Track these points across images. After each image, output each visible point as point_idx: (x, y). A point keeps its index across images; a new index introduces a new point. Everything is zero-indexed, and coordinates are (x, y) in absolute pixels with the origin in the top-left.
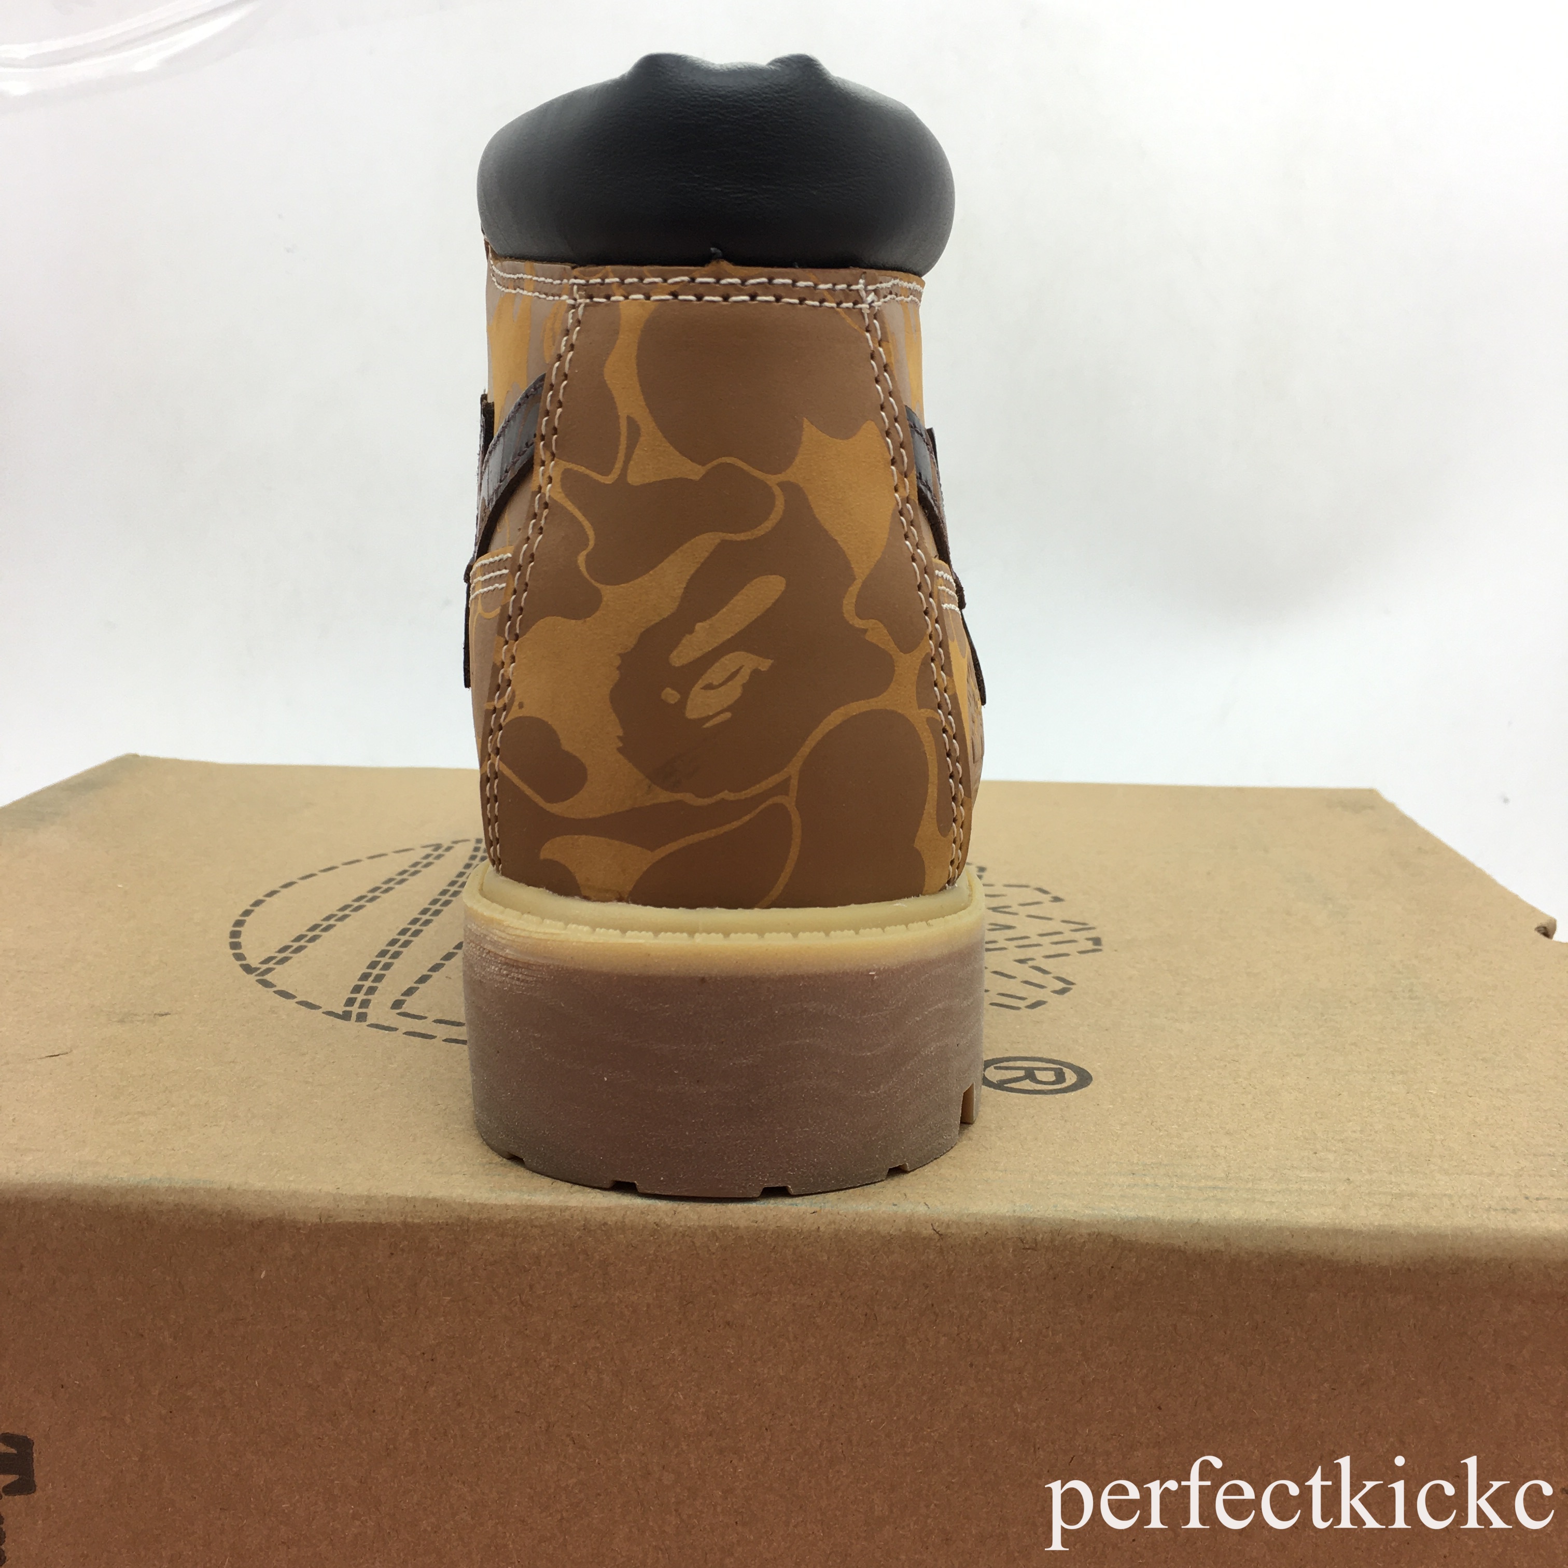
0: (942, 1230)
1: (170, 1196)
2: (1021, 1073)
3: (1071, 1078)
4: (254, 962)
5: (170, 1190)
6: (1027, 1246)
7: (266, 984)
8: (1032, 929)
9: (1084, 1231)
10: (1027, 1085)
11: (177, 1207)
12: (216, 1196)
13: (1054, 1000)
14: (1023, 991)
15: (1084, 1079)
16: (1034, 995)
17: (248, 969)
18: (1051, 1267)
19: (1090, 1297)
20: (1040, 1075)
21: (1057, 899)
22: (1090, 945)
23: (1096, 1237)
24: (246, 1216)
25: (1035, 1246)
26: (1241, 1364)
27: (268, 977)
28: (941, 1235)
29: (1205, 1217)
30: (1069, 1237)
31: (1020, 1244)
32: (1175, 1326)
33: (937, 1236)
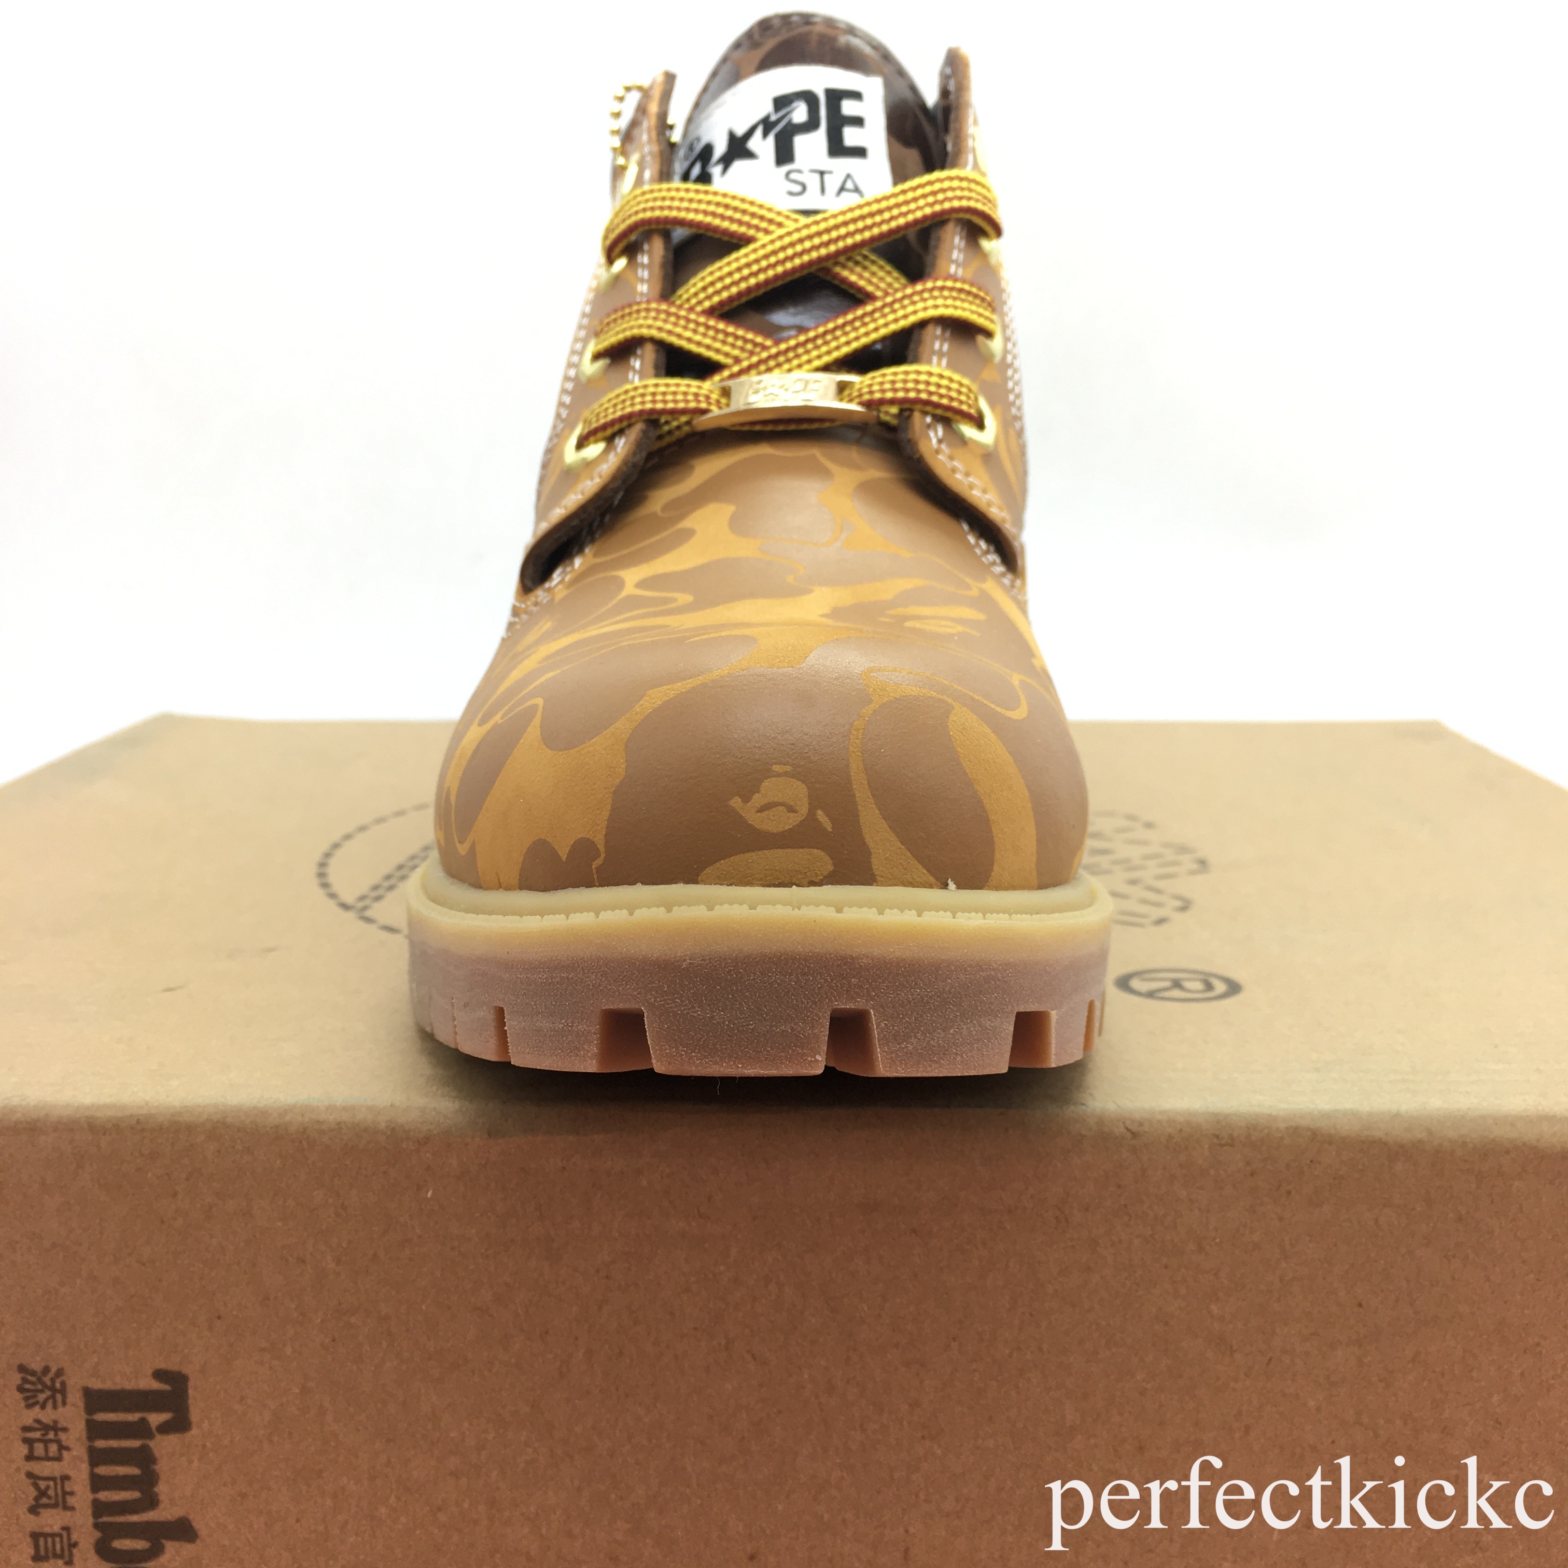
0: (1134, 1128)
1: (331, 1115)
2: (1167, 984)
3: (1220, 987)
4: (349, 898)
5: (330, 1108)
6: (1223, 1142)
7: (368, 920)
8: (1134, 853)
9: (1282, 1125)
10: (1176, 993)
11: (339, 1127)
12: (379, 1113)
13: (1177, 917)
14: (1143, 909)
15: (1234, 988)
16: (1157, 913)
17: (345, 907)
18: (1248, 1164)
19: (1289, 1193)
20: (1188, 985)
21: (1149, 825)
22: (1195, 866)
23: (1295, 1131)
24: (412, 1133)
25: (1231, 1143)
26: (1444, 1257)
27: (368, 913)
28: (1133, 1133)
29: (1404, 1108)
30: (1266, 1131)
31: (1215, 1141)
32: (1376, 1221)
33: (1129, 1135)
